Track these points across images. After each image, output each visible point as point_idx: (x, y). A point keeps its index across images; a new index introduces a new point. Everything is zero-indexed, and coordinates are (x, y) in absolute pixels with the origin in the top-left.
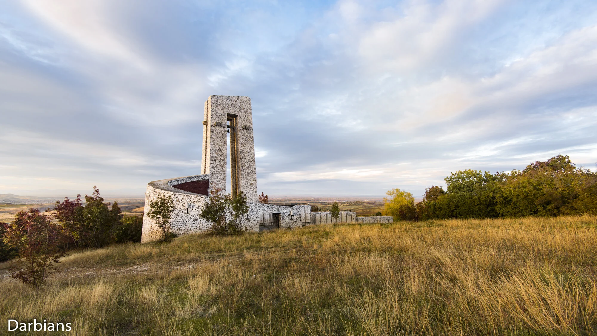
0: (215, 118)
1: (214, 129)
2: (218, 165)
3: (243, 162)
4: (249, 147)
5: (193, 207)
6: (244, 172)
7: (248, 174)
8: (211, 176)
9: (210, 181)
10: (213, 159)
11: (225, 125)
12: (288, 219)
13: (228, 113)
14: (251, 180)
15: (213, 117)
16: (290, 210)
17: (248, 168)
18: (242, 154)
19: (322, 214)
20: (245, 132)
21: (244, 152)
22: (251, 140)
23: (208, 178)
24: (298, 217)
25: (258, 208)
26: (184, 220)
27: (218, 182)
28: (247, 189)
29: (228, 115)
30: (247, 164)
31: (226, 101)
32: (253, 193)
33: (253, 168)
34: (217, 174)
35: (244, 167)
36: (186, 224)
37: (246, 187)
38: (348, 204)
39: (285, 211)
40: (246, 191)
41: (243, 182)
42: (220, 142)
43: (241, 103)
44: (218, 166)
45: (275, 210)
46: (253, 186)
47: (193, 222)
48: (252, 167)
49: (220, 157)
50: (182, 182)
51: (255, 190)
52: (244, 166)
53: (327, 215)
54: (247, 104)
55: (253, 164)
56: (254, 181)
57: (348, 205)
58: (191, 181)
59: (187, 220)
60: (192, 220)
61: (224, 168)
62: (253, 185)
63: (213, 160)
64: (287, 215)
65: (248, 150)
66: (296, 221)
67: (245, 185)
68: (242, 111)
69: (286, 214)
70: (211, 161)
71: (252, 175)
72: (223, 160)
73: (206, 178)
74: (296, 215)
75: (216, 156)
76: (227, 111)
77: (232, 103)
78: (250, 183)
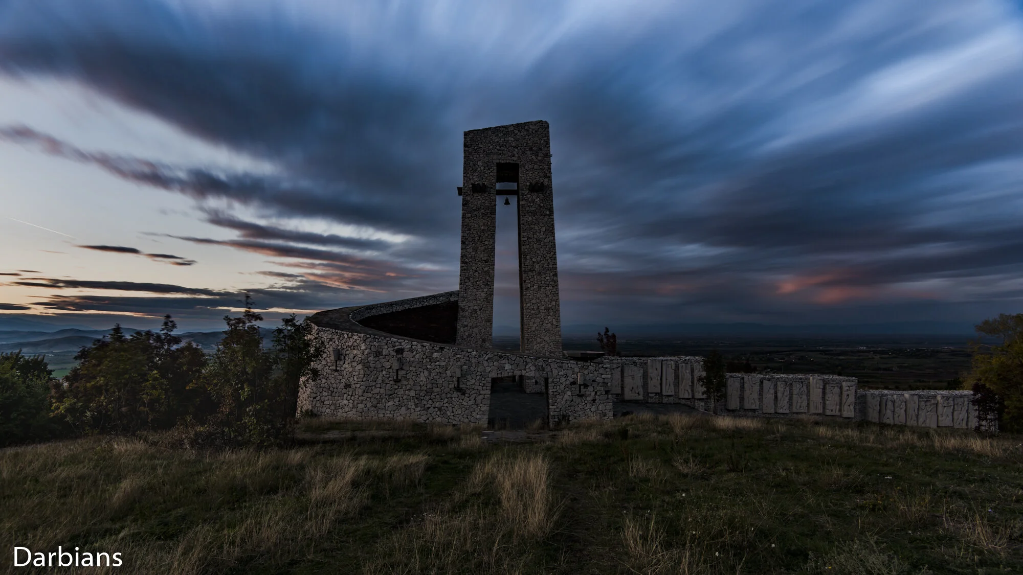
0: (471, 177)
1: (469, 199)
2: (476, 271)
3: (528, 261)
4: (543, 229)
5: (344, 357)
6: (532, 284)
7: (539, 288)
8: (462, 295)
9: (461, 304)
10: (467, 260)
11: (491, 188)
12: (569, 393)
13: (498, 161)
14: (547, 300)
15: (468, 175)
16: (577, 370)
17: (539, 274)
18: (528, 247)
19: (746, 379)
20: (534, 197)
21: (530, 240)
22: (548, 213)
23: (456, 299)
24: (598, 388)
25: (486, 364)
26: (331, 385)
27: (475, 307)
28: (538, 320)
29: (500, 166)
30: (537, 266)
31: (494, 138)
32: (551, 329)
33: (552, 274)
34: (475, 290)
35: (530, 273)
36: (334, 394)
37: (534, 316)
38: (894, 355)
39: (562, 373)
40: (535, 325)
41: (528, 305)
42: (481, 224)
43: (527, 137)
44: (476, 274)
45: (533, 368)
46: (551, 314)
47: (344, 391)
48: (548, 272)
49: (482, 256)
50: (400, 308)
51: (555, 323)
52: (532, 271)
53: (762, 382)
54: (540, 136)
55: (551, 266)
56: (554, 303)
57: (894, 358)
58: (421, 305)
59: (335, 386)
60: (342, 385)
61: (488, 278)
62: (551, 311)
63: (466, 263)
64: (568, 382)
65: (542, 236)
66: (594, 401)
67: (533, 312)
68: (529, 153)
69: (563, 379)
70: (463, 265)
71: (548, 288)
72: (486, 261)
73: (452, 299)
74: (595, 384)
75: (474, 253)
76: (496, 159)
77: (506, 139)
78: (543, 308)
